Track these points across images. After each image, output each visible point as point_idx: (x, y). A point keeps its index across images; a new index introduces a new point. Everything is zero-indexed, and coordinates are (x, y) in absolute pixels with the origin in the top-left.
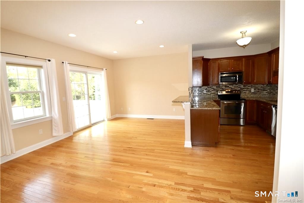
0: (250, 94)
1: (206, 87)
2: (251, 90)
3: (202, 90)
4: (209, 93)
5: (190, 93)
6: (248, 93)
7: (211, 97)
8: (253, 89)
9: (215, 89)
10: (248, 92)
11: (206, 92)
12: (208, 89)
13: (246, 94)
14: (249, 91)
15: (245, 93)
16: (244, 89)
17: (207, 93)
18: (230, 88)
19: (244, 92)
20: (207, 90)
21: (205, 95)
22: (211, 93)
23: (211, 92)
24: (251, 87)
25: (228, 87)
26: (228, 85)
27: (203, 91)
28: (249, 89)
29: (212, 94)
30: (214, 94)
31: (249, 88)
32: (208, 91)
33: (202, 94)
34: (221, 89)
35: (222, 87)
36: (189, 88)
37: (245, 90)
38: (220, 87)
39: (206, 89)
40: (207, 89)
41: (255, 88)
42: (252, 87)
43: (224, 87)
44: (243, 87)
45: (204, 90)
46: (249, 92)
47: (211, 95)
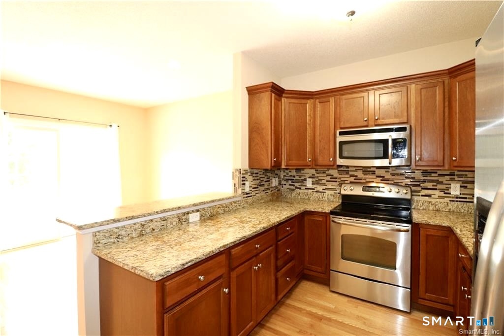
0: (447, 200)
1: (313, 171)
2: (448, 189)
3: (303, 178)
4: (320, 188)
5: (235, 184)
6: (440, 197)
7: (326, 199)
8: (458, 186)
9: (336, 178)
10: (437, 193)
11: (313, 183)
12: (316, 175)
13: (433, 201)
14: (441, 190)
15: (429, 196)
16: (424, 181)
17: (314, 187)
18: (378, 177)
19: (424, 192)
20: (314, 180)
21: (310, 191)
22: (324, 187)
23: (324, 184)
24: (448, 177)
25: (373, 173)
26: (372, 169)
27: (305, 180)
28: (441, 183)
29: (327, 192)
30: (332, 192)
31: (441, 179)
32: (317, 182)
33: (303, 188)
34: (352, 179)
35: (356, 174)
36: (233, 172)
37: (429, 185)
38: (351, 173)
39: (312, 177)
40: (313, 175)
41: (464, 182)
42: (452, 180)
43: (360, 174)
44: (423, 178)
45: (308, 179)
46: (442, 194)
47: (326, 195)
